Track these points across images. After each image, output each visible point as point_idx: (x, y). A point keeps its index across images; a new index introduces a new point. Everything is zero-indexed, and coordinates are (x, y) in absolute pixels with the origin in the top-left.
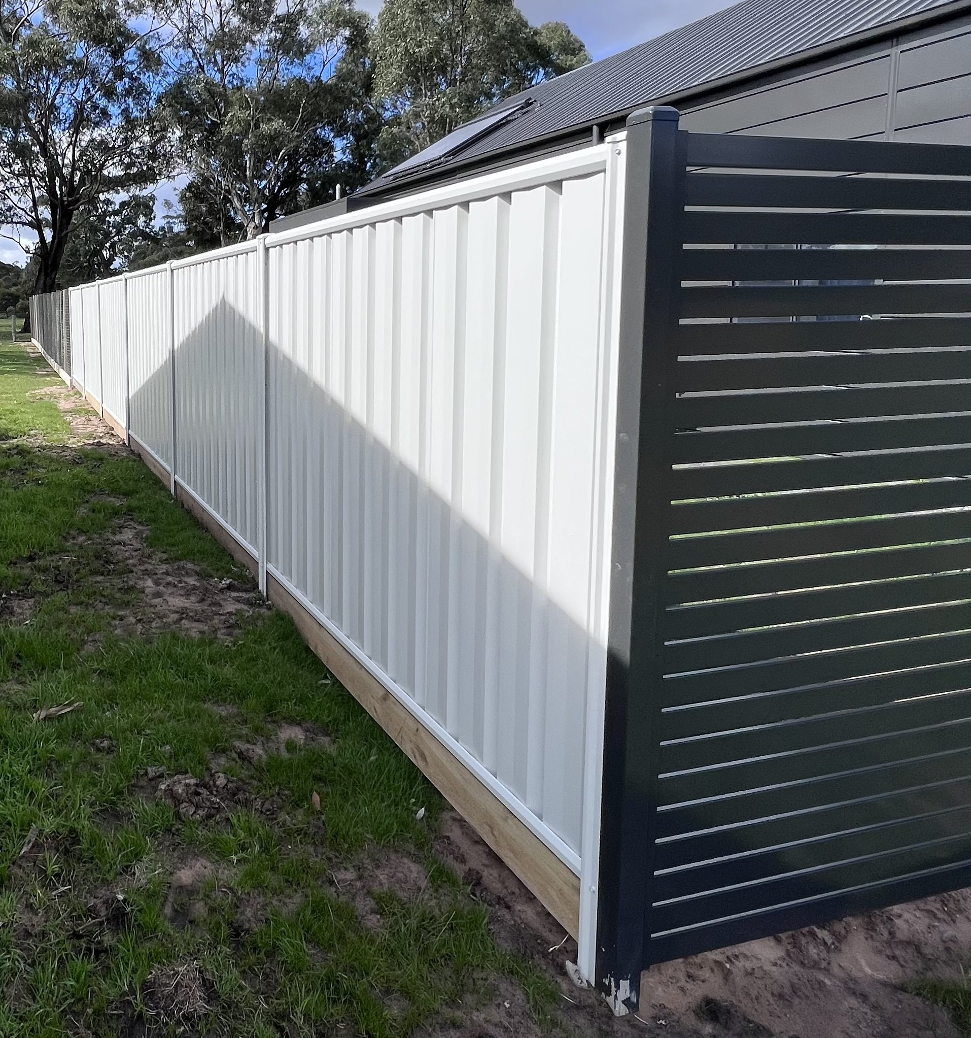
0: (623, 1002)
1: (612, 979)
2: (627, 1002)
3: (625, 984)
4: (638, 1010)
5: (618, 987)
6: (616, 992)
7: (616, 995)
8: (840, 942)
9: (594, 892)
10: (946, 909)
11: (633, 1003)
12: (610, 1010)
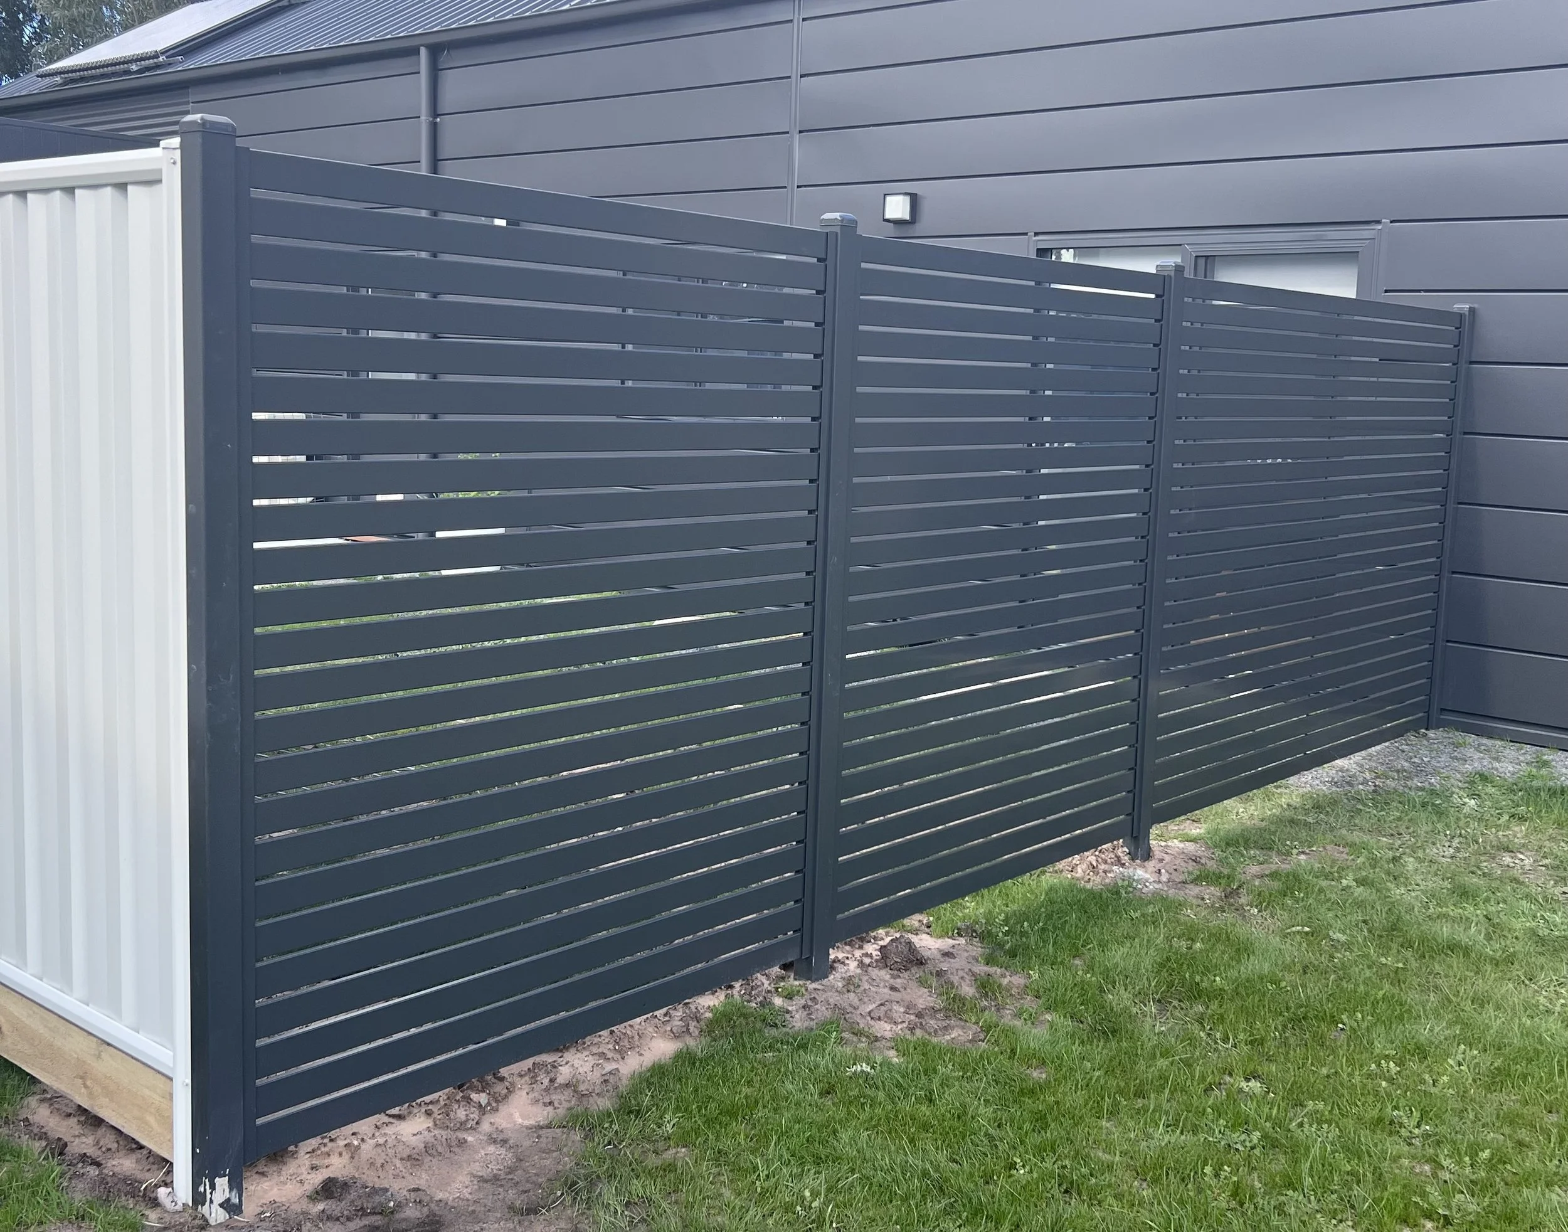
0: (221, 1205)
1: (207, 1180)
2: (226, 1205)
3: (222, 1183)
4: (241, 1211)
5: (213, 1187)
6: (211, 1193)
7: (211, 1199)
8: (497, 1101)
9: (187, 1085)
10: (617, 1048)
11: (234, 1205)
12: (206, 1220)
